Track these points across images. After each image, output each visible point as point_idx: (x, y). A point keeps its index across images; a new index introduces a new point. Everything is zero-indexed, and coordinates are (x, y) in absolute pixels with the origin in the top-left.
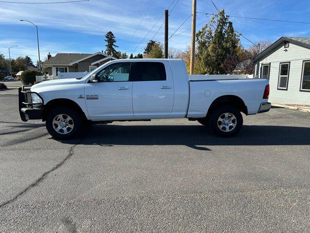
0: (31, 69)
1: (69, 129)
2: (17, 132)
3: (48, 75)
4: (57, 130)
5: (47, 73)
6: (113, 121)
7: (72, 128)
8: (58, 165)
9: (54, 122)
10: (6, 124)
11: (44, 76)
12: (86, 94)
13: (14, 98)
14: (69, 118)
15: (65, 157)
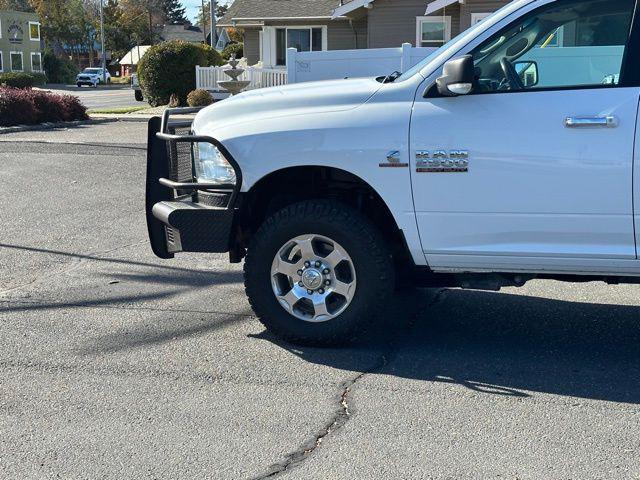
0: (176, 38)
1: (334, 301)
2: (130, 300)
3: (242, 63)
4: (287, 302)
5: (239, 55)
6: (531, 276)
7: (349, 298)
8: (292, 456)
9: (279, 266)
10: (89, 265)
11: (228, 67)
12: (416, 148)
13: (115, 159)
14: (338, 254)
15: (319, 424)
